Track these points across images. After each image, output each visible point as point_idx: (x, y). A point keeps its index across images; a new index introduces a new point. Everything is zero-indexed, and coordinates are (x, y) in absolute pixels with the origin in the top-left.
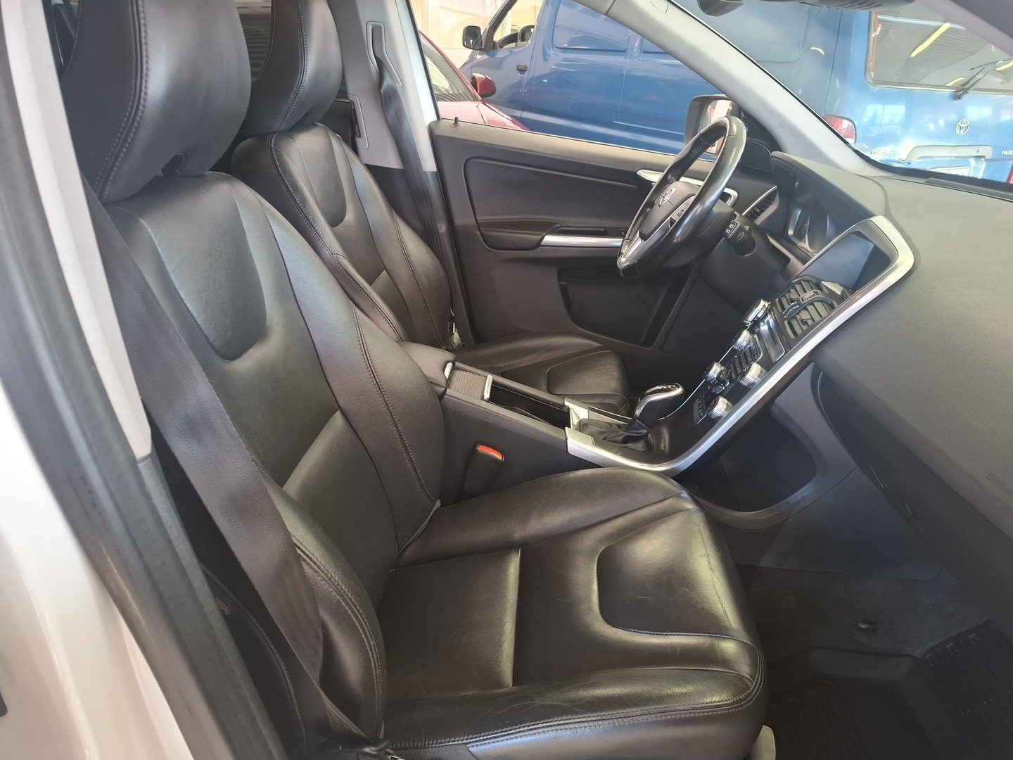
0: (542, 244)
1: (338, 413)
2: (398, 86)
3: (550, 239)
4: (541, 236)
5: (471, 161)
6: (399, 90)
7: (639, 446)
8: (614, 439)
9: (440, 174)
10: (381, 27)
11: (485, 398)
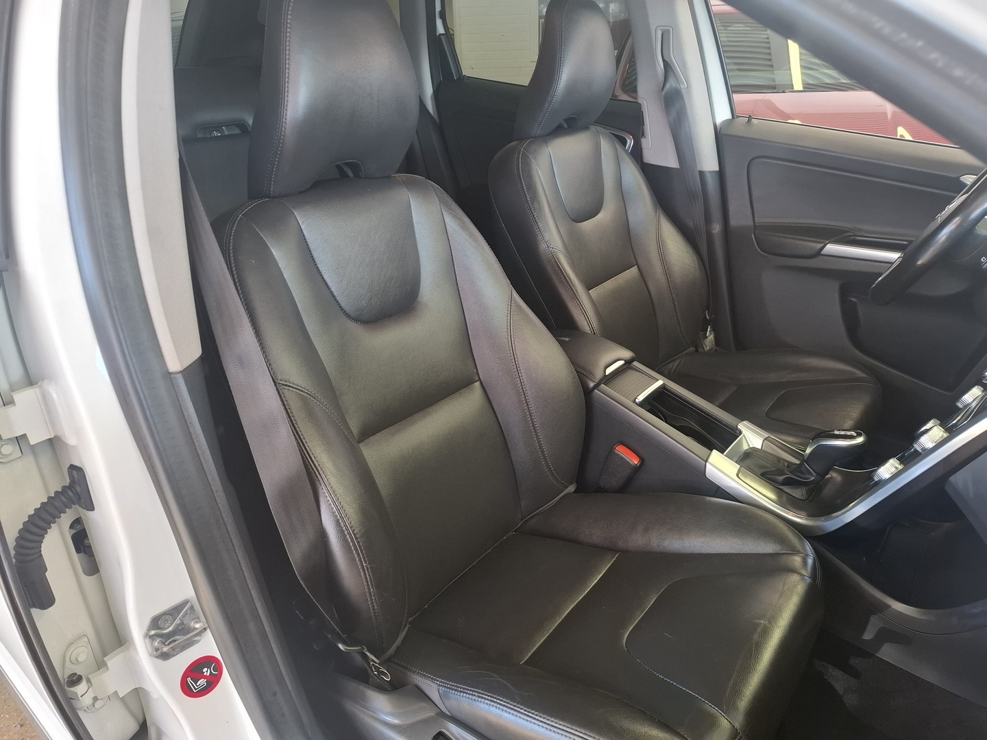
0: (823, 252)
1: (477, 384)
2: (683, 87)
3: (832, 248)
4: (822, 245)
5: (757, 160)
6: (684, 91)
7: (798, 493)
8: (773, 477)
9: (721, 174)
10: (669, 30)
11: (637, 400)
